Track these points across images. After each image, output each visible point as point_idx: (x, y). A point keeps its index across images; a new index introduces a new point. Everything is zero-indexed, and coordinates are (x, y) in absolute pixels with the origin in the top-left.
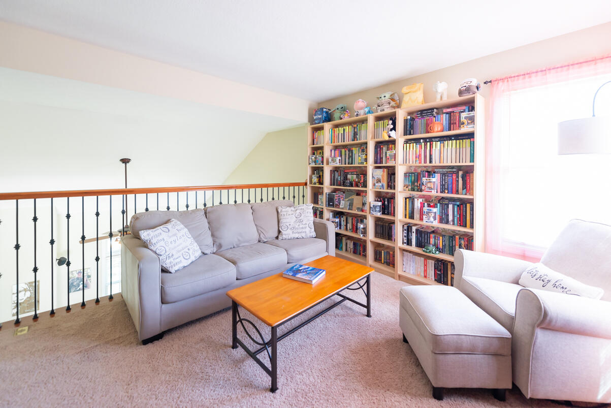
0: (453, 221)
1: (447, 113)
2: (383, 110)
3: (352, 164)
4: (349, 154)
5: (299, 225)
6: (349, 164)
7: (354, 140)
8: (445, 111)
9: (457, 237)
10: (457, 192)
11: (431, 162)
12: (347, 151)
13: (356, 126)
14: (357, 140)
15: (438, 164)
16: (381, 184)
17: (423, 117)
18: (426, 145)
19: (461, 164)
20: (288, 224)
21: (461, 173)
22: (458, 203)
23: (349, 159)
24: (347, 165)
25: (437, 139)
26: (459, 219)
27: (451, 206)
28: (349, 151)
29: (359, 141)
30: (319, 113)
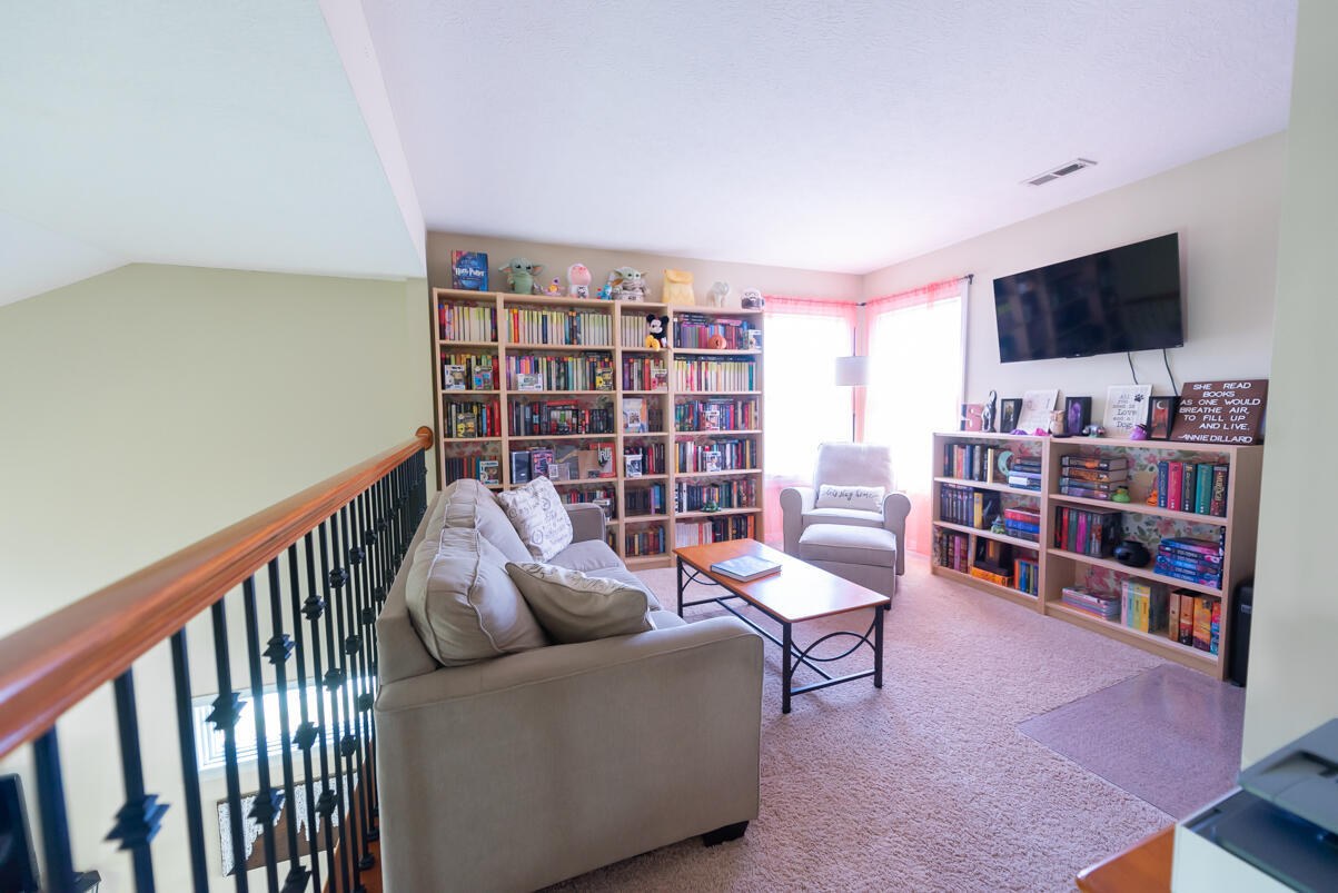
0: (731, 464)
1: (723, 325)
2: (634, 298)
3: (566, 388)
4: (559, 370)
5: (554, 525)
6: (558, 388)
7: (571, 343)
8: (719, 321)
9: (735, 483)
10: (735, 427)
11: (706, 389)
12: (553, 363)
13: (574, 314)
14: (579, 343)
15: (714, 392)
16: (639, 425)
17: (692, 323)
18: (700, 365)
19: (740, 392)
20: (540, 528)
21: (740, 404)
22: (736, 441)
23: (558, 378)
24: (554, 392)
25: (714, 358)
26: (737, 461)
27: (728, 446)
28: (558, 362)
29: (582, 347)
30: (473, 262)
